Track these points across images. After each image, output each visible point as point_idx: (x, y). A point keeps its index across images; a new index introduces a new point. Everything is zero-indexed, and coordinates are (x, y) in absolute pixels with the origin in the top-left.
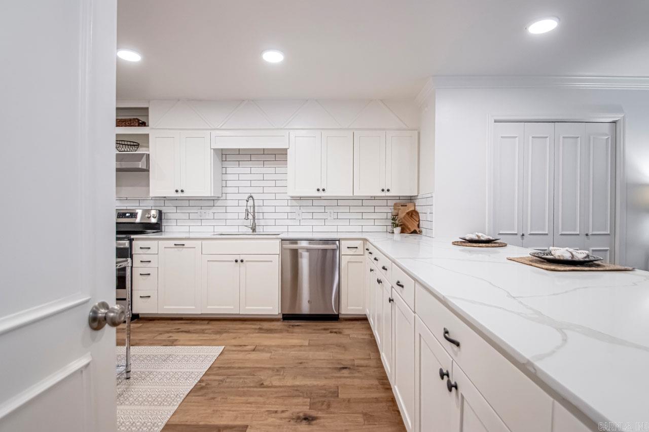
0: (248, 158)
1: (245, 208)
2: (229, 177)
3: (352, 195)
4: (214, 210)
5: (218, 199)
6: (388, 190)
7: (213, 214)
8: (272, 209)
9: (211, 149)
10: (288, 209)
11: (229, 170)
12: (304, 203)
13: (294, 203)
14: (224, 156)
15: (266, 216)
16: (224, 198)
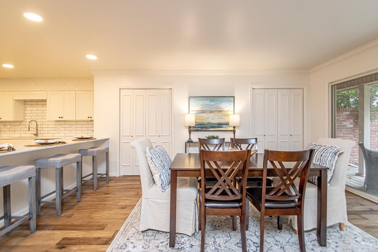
0: (36, 103)
1: (28, 126)
2: (27, 112)
3: (75, 120)
4: (20, 126)
5: (22, 121)
6: (91, 117)
7: (20, 128)
8: (47, 126)
9: (13, 100)
10: (54, 126)
11: (27, 109)
12: (61, 123)
13: (57, 123)
14: (25, 102)
15: (44, 129)
16: (25, 121)
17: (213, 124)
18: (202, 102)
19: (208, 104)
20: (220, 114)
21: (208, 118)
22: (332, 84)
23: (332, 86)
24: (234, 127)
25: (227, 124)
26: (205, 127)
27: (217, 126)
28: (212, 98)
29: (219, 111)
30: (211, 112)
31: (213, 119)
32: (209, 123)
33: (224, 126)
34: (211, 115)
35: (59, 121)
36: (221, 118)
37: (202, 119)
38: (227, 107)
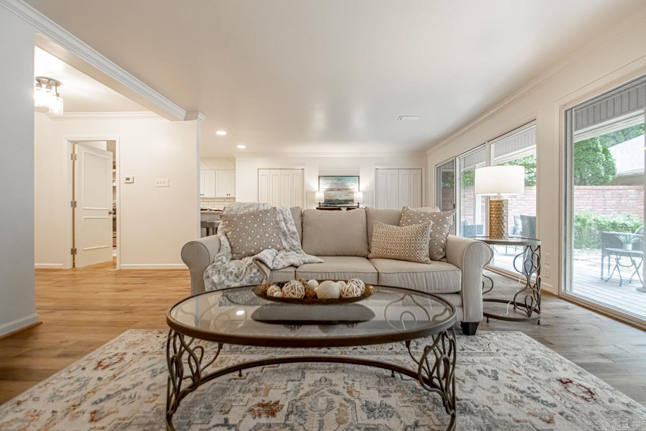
17: (340, 201)
18: (330, 181)
19: (335, 183)
20: (347, 191)
21: (336, 195)
22: (437, 166)
23: (437, 168)
24: (358, 203)
25: (352, 201)
26: (333, 204)
27: (343, 202)
28: (339, 177)
29: (346, 189)
30: (339, 190)
31: (340, 196)
32: (337, 200)
33: (350, 202)
34: (339, 193)
35: (227, 198)
36: (348, 195)
37: (331, 196)
38: (353, 186)
